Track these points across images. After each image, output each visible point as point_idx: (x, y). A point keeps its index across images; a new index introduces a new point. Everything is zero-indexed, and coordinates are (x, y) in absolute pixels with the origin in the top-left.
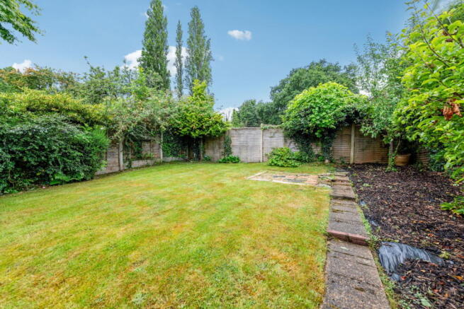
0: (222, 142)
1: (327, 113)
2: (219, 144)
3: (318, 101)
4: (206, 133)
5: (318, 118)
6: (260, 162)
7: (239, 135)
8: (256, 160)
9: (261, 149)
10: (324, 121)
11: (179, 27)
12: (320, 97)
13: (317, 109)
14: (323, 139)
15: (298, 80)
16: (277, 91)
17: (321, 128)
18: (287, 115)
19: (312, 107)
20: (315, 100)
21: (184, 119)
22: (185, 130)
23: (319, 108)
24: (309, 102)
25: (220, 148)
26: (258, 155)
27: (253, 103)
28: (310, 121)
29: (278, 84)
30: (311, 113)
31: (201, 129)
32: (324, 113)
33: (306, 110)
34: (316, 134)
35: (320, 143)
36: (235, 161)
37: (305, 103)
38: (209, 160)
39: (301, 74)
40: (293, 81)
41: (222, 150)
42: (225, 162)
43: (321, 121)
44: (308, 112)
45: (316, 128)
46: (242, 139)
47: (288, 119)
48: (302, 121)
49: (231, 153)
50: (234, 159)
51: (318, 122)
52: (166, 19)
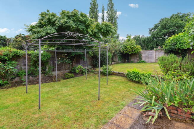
0: (138, 56)
1: (183, 44)
2: (137, 56)
3: (179, 40)
4: (133, 53)
5: (180, 46)
6: (154, 62)
7: (145, 53)
8: (153, 62)
9: (155, 58)
10: (182, 47)
11: (103, 7)
12: (180, 38)
13: (179, 43)
14: (182, 53)
15: (165, 24)
16: (153, 30)
17: (181, 49)
18: (166, 45)
19: (177, 42)
20: (178, 39)
21: (126, 48)
22: (127, 52)
23: (180, 42)
24: (175, 40)
25: (137, 58)
26: (153, 60)
27: (139, 37)
28: (176, 47)
29: (153, 27)
30: (177, 44)
31: (132, 51)
32: (182, 44)
33: (174, 43)
34: (179, 51)
35: (181, 55)
36: (144, 62)
37: (174, 41)
38: (132, 62)
39: (166, 21)
40: (162, 25)
41: (138, 59)
42: (140, 63)
43: (181, 47)
44: (175, 44)
45: (179, 49)
46: (146, 54)
47: (166, 46)
48: (173, 47)
49: (142, 59)
50: (144, 61)
51: (180, 47)
52: (98, 5)
